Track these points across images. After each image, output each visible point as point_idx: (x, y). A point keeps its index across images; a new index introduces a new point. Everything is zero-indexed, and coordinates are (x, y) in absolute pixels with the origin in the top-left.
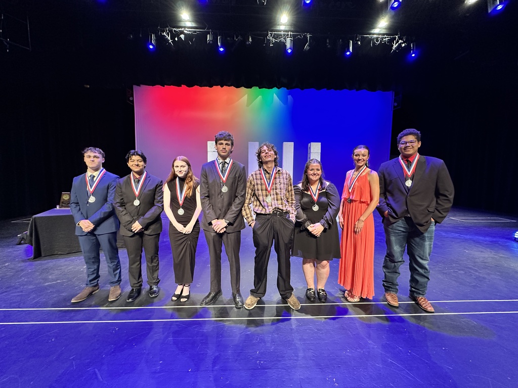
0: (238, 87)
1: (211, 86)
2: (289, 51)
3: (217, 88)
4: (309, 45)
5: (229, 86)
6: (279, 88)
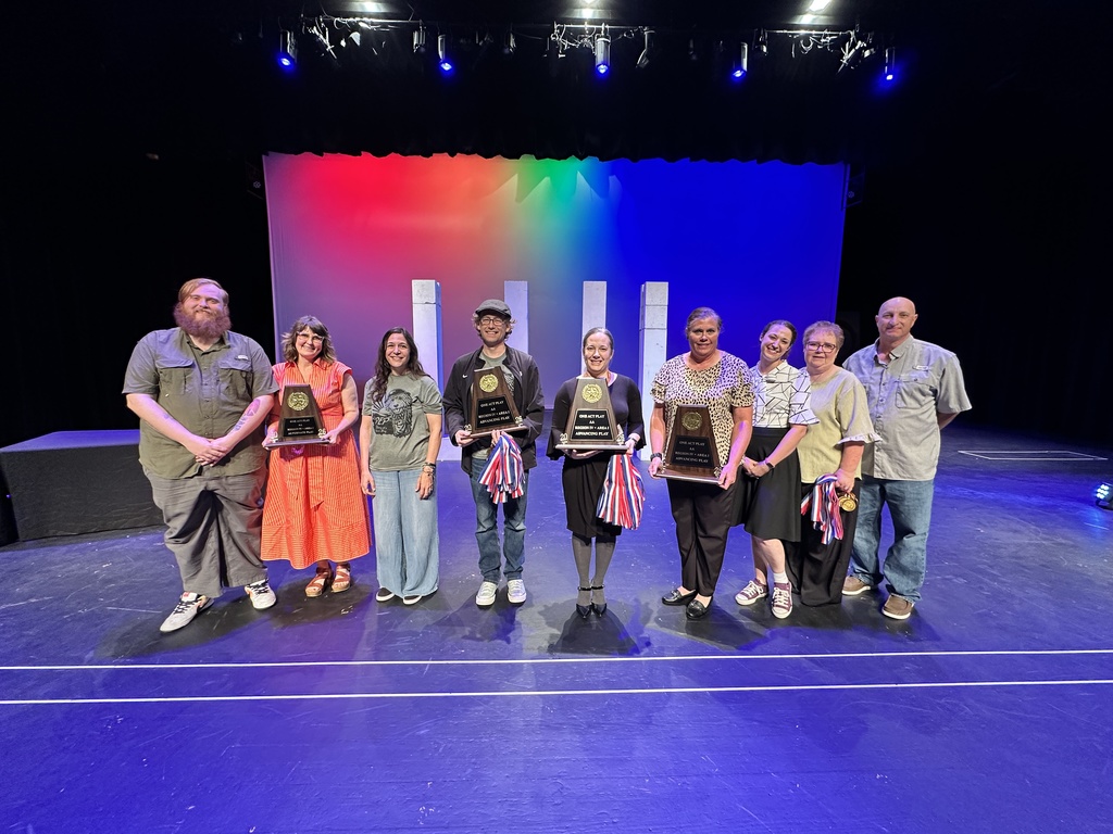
0: (488, 156)
1: (428, 155)
2: (603, 69)
3: (442, 159)
4: (646, 55)
5: (468, 153)
6: (581, 159)
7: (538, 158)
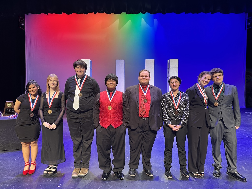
0: (109, 13)
1: (86, 13)
3: (91, 15)
5: (101, 12)
6: (144, 13)
7: (127, 13)
